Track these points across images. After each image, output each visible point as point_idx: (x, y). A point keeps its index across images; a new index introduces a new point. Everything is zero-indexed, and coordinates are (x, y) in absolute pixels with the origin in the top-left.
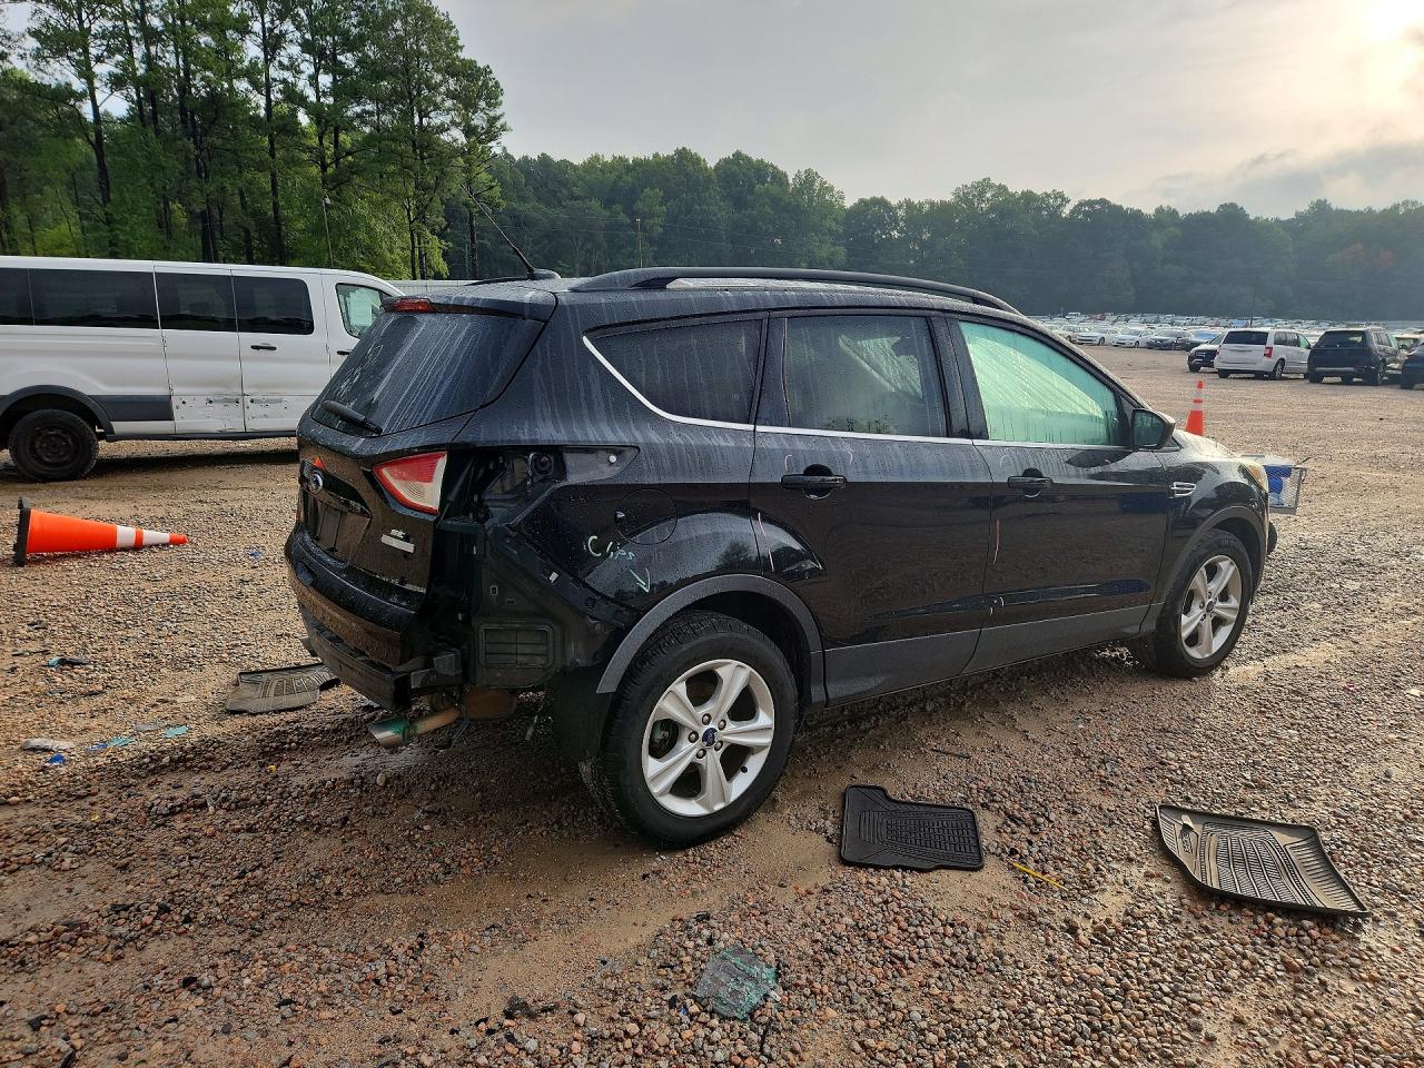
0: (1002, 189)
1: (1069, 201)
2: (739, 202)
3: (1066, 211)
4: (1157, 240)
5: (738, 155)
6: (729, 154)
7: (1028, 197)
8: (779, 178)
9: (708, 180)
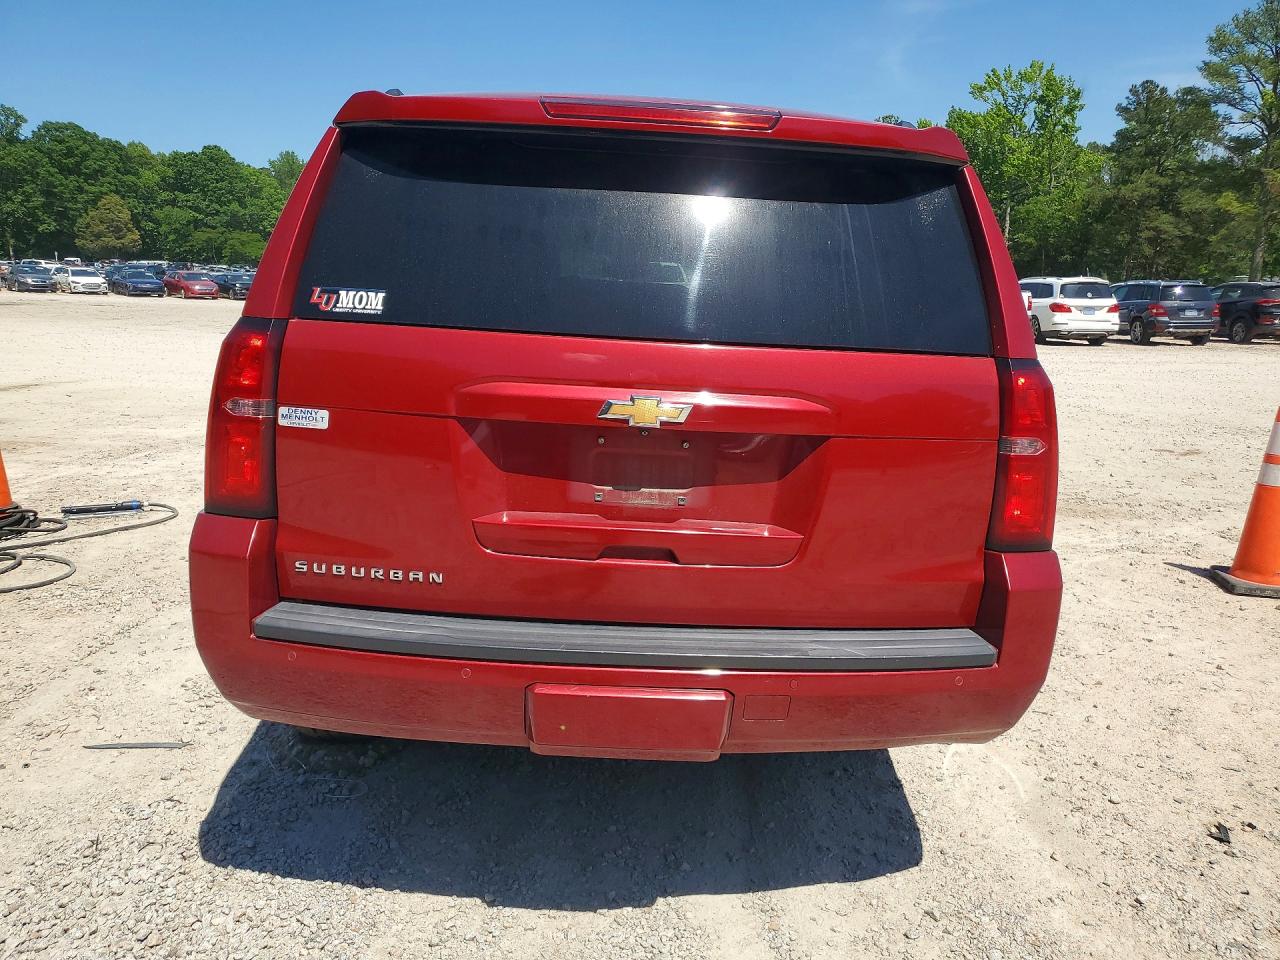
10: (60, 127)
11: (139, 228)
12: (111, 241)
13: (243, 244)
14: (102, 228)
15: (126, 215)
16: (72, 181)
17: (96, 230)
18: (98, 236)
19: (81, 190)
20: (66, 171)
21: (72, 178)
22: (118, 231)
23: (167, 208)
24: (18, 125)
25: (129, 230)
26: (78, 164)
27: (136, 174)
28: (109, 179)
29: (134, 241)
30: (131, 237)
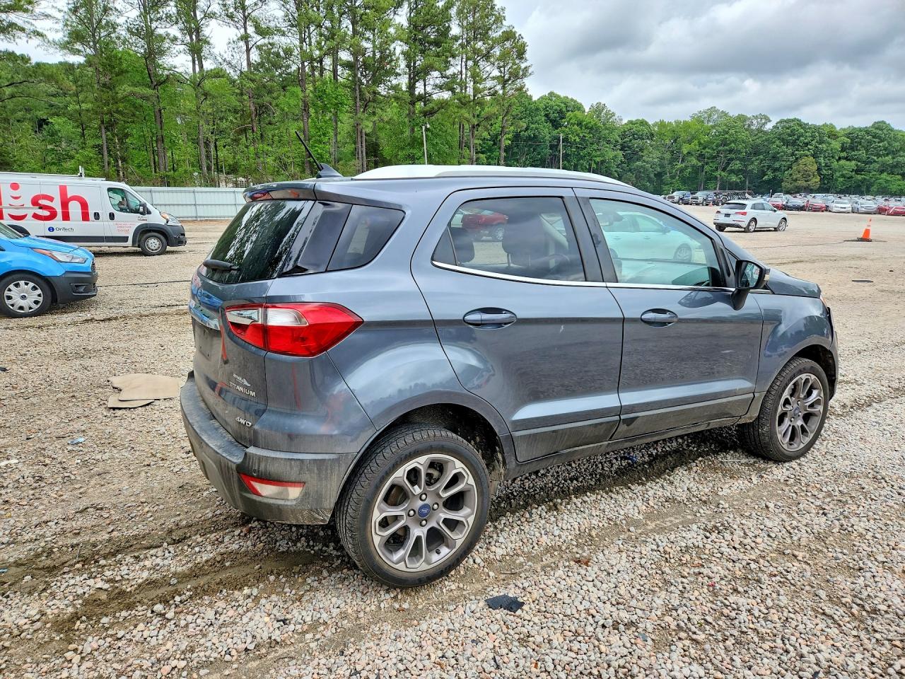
0: (725, 114)
1: (770, 121)
2: (556, 124)
3: (769, 127)
4: (836, 145)
5: (551, 94)
6: (546, 93)
7: (742, 118)
8: (579, 107)
9: (537, 109)
10: (788, 121)
11: (820, 174)
12: (802, 183)
13: (887, 181)
14: (799, 176)
15: (815, 167)
16: (789, 149)
17: (795, 177)
18: (796, 180)
19: (793, 154)
20: (786, 143)
21: (790, 147)
22: (806, 176)
23: (842, 162)
25: (814, 176)
26: (795, 140)
29: (816, 182)
30: (814, 180)
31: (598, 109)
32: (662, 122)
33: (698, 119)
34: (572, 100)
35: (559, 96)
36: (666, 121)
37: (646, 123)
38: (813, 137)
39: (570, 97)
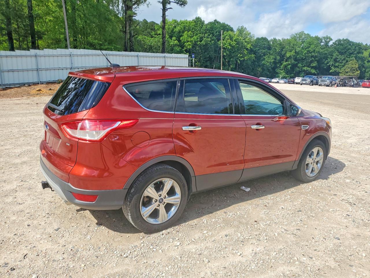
11: (360, 70)
15: (357, 66)
16: (343, 57)
17: (347, 71)
20: (341, 53)
21: (343, 56)
22: (353, 71)
24: (330, 41)
25: (357, 71)
26: (345, 52)
27: (363, 53)
28: (354, 55)
29: (358, 74)
30: (357, 72)
31: (241, 31)
32: (275, 39)
33: (294, 38)
34: (227, 25)
35: (220, 23)
36: (277, 38)
37: (267, 40)
38: (355, 50)
39: (226, 23)
